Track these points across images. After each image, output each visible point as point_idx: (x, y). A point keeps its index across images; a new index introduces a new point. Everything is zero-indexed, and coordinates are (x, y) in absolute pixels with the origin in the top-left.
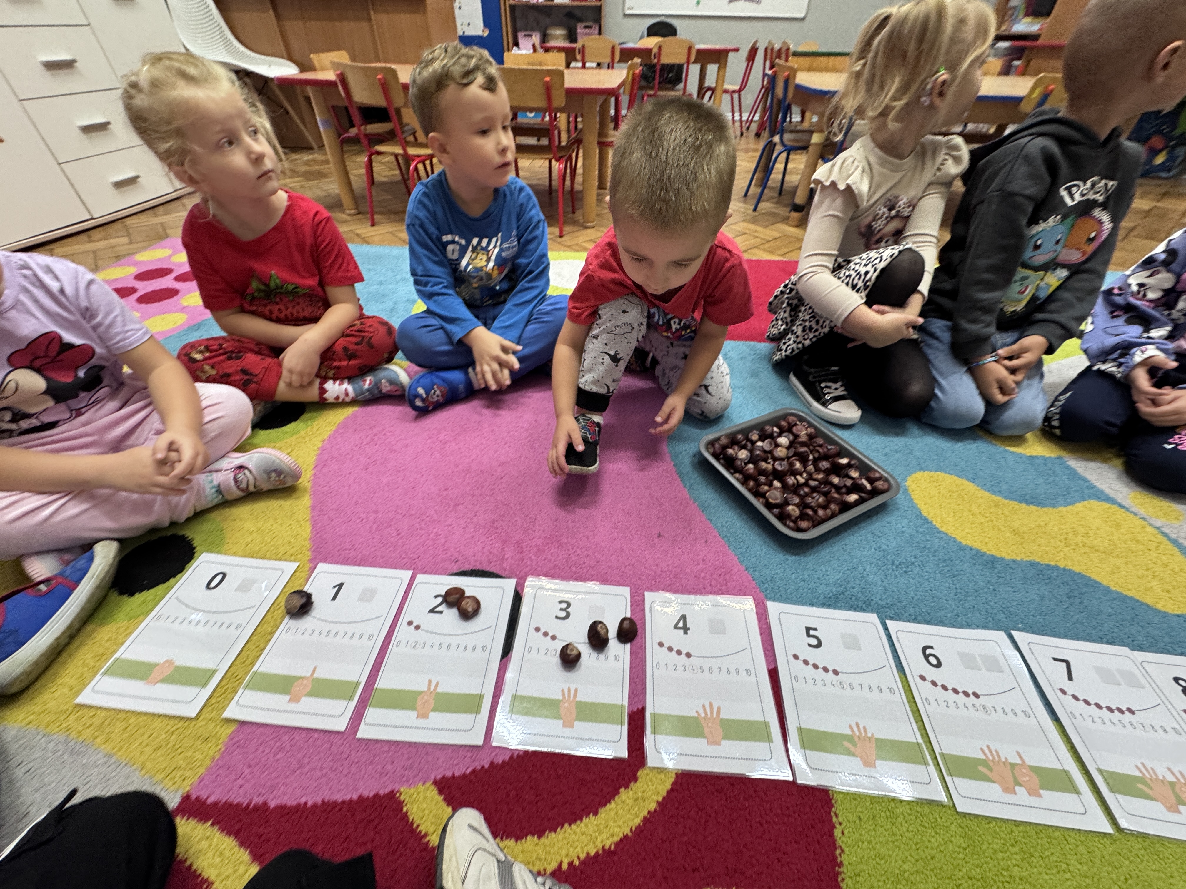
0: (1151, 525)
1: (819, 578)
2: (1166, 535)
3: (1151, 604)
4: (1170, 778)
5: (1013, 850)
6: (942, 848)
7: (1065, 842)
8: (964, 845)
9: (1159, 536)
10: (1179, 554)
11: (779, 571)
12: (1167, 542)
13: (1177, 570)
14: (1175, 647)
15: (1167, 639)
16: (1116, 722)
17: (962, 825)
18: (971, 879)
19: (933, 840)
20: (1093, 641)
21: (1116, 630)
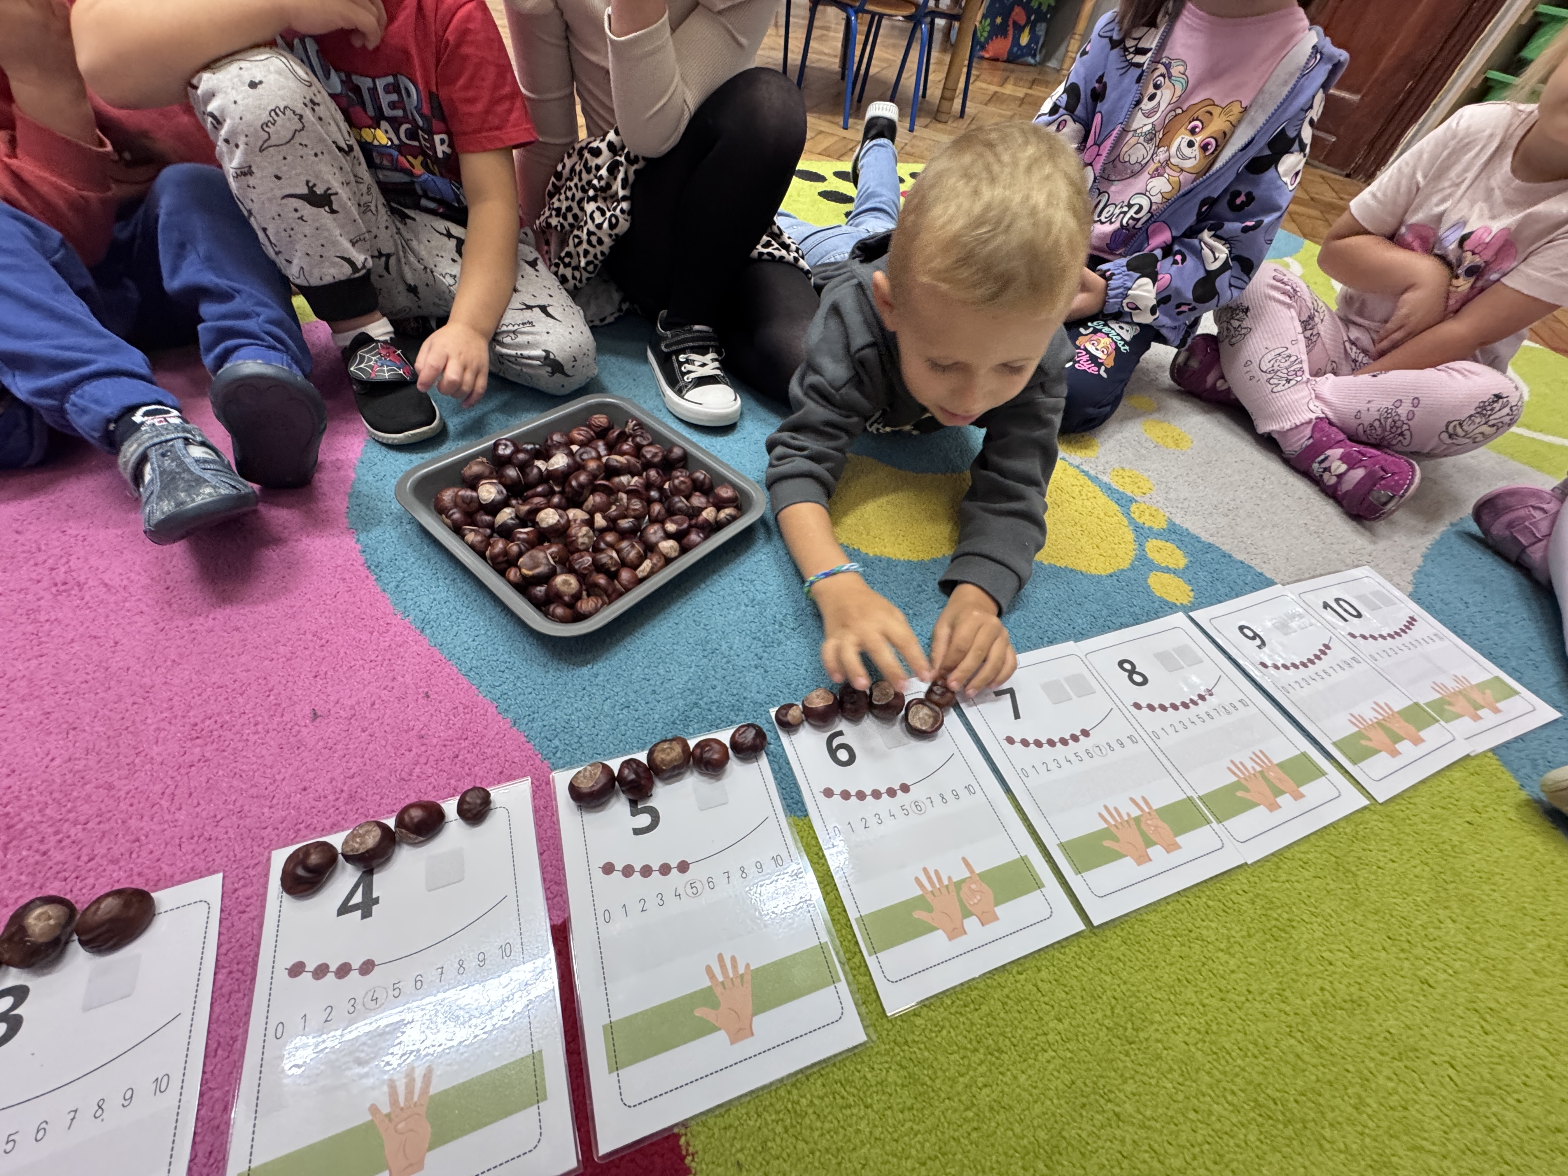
0: (1071, 464)
1: (654, 692)
2: (1086, 473)
3: (1084, 570)
4: (1135, 813)
5: (976, 1058)
6: (877, 1132)
7: (1039, 994)
8: (909, 1103)
9: (1081, 477)
10: (1100, 493)
11: (579, 705)
12: (1089, 483)
13: (1102, 515)
14: (1113, 619)
15: (1105, 612)
16: (1072, 758)
17: (904, 1063)
18: (924, 1164)
19: (863, 1125)
20: (1036, 647)
21: (1055, 620)
